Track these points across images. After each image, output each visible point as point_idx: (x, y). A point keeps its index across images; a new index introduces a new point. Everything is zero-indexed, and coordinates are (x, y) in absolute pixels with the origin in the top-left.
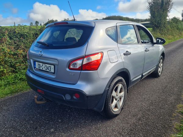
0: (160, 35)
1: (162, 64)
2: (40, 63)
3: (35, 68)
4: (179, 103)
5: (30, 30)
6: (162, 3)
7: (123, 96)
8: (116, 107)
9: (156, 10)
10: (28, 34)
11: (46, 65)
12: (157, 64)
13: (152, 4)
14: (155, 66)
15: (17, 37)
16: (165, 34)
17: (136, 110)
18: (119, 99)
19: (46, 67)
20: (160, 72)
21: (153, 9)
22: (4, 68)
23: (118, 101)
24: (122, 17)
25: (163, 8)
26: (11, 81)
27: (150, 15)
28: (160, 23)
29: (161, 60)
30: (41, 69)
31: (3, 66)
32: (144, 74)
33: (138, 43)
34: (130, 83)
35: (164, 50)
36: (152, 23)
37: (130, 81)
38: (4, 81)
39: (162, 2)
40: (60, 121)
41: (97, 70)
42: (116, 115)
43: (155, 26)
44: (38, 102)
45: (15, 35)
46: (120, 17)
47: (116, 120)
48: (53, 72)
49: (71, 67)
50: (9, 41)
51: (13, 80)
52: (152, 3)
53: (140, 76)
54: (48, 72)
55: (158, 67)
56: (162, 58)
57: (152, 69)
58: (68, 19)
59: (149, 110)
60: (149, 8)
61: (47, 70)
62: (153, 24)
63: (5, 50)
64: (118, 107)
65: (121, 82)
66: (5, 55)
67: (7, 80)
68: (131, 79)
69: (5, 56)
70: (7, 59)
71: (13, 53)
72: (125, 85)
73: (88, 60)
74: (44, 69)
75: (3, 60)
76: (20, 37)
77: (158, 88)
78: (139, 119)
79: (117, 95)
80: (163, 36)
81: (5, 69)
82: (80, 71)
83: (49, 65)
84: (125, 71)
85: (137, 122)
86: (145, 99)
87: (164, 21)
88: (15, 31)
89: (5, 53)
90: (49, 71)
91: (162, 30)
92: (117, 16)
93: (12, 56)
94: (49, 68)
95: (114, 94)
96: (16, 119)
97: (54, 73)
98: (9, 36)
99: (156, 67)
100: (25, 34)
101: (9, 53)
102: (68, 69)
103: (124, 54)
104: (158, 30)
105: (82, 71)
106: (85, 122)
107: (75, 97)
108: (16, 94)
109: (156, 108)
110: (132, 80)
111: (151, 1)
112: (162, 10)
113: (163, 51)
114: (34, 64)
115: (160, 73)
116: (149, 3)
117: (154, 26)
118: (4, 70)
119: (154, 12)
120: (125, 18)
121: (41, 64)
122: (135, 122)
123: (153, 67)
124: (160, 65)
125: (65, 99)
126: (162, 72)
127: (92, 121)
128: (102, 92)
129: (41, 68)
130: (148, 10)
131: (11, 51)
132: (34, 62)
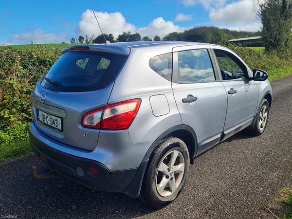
0: (278, 59)
1: (266, 113)
2: (44, 113)
3: (38, 119)
4: (284, 185)
5: (56, 53)
6: (283, 5)
7: (183, 170)
8: (167, 188)
9: (272, 18)
10: (52, 59)
11: (52, 117)
12: (254, 114)
13: (266, 8)
14: (251, 118)
15: (35, 65)
16: (287, 58)
17: (206, 194)
18: (173, 176)
19: (51, 120)
20: (261, 127)
21: (267, 15)
22: (10, 113)
23: (172, 179)
24: (217, 28)
25: (285, 13)
26: (19, 135)
27: (261, 25)
28: (279, 39)
29: (265, 107)
30: (46, 122)
31: (9, 109)
32: (225, 133)
33: (216, 80)
34: (196, 148)
35: (270, 89)
36: (264, 39)
37: (196, 145)
38: (9, 134)
39: (284, 3)
40: (74, 207)
41: (127, 128)
42: (168, 203)
43: (271, 43)
44: (38, 177)
45: (31, 62)
46: (214, 28)
47: (166, 211)
48: (61, 129)
49: (85, 123)
50: (22, 71)
51: (23, 134)
52: (266, 6)
53: (219, 136)
54: (53, 128)
55: (257, 118)
56: (265, 103)
57: (243, 123)
58: (130, 32)
59: (228, 195)
60: (261, 13)
61: (53, 125)
62: (267, 41)
63: (14, 86)
64: (172, 189)
65: (177, 148)
66: (13, 93)
67: (13, 134)
68: (198, 142)
69: (14, 95)
70: (15, 99)
71: (25, 90)
72: (186, 152)
73: (113, 111)
74: (49, 123)
75: (9, 100)
76: (40, 65)
77: (253, 155)
78: (207, 212)
79: (169, 170)
80: (282, 60)
81: (12, 116)
82: (98, 131)
83: (55, 118)
84: (184, 129)
85: (201, 217)
86: (225, 174)
87: (285, 35)
88: (32, 55)
89: (14, 90)
90: (55, 127)
91: (283, 50)
92: (209, 28)
93: (24, 95)
94: (55, 122)
95: (163, 167)
96: (9, 199)
97: (62, 131)
98: (21, 63)
99: (253, 118)
100: (48, 59)
101: (19, 90)
102: (80, 127)
103: (184, 101)
104: (275, 52)
105: (102, 131)
106: (113, 212)
107: (90, 174)
108: (22, 157)
109: (242, 192)
110: (201, 142)
111: (264, 2)
112: (284, 18)
113: (269, 91)
114: (38, 114)
115: (261, 129)
116: (260, 6)
117: (267, 44)
118: (10, 117)
119: (269, 20)
120: (221, 29)
121: (46, 115)
122: (198, 216)
123: (247, 119)
124: (261, 115)
125: (75, 175)
126: (265, 127)
127: (125, 211)
128: (136, 165)
129: (46, 120)
130: (259, 18)
131: (22, 87)
132: (37, 110)
